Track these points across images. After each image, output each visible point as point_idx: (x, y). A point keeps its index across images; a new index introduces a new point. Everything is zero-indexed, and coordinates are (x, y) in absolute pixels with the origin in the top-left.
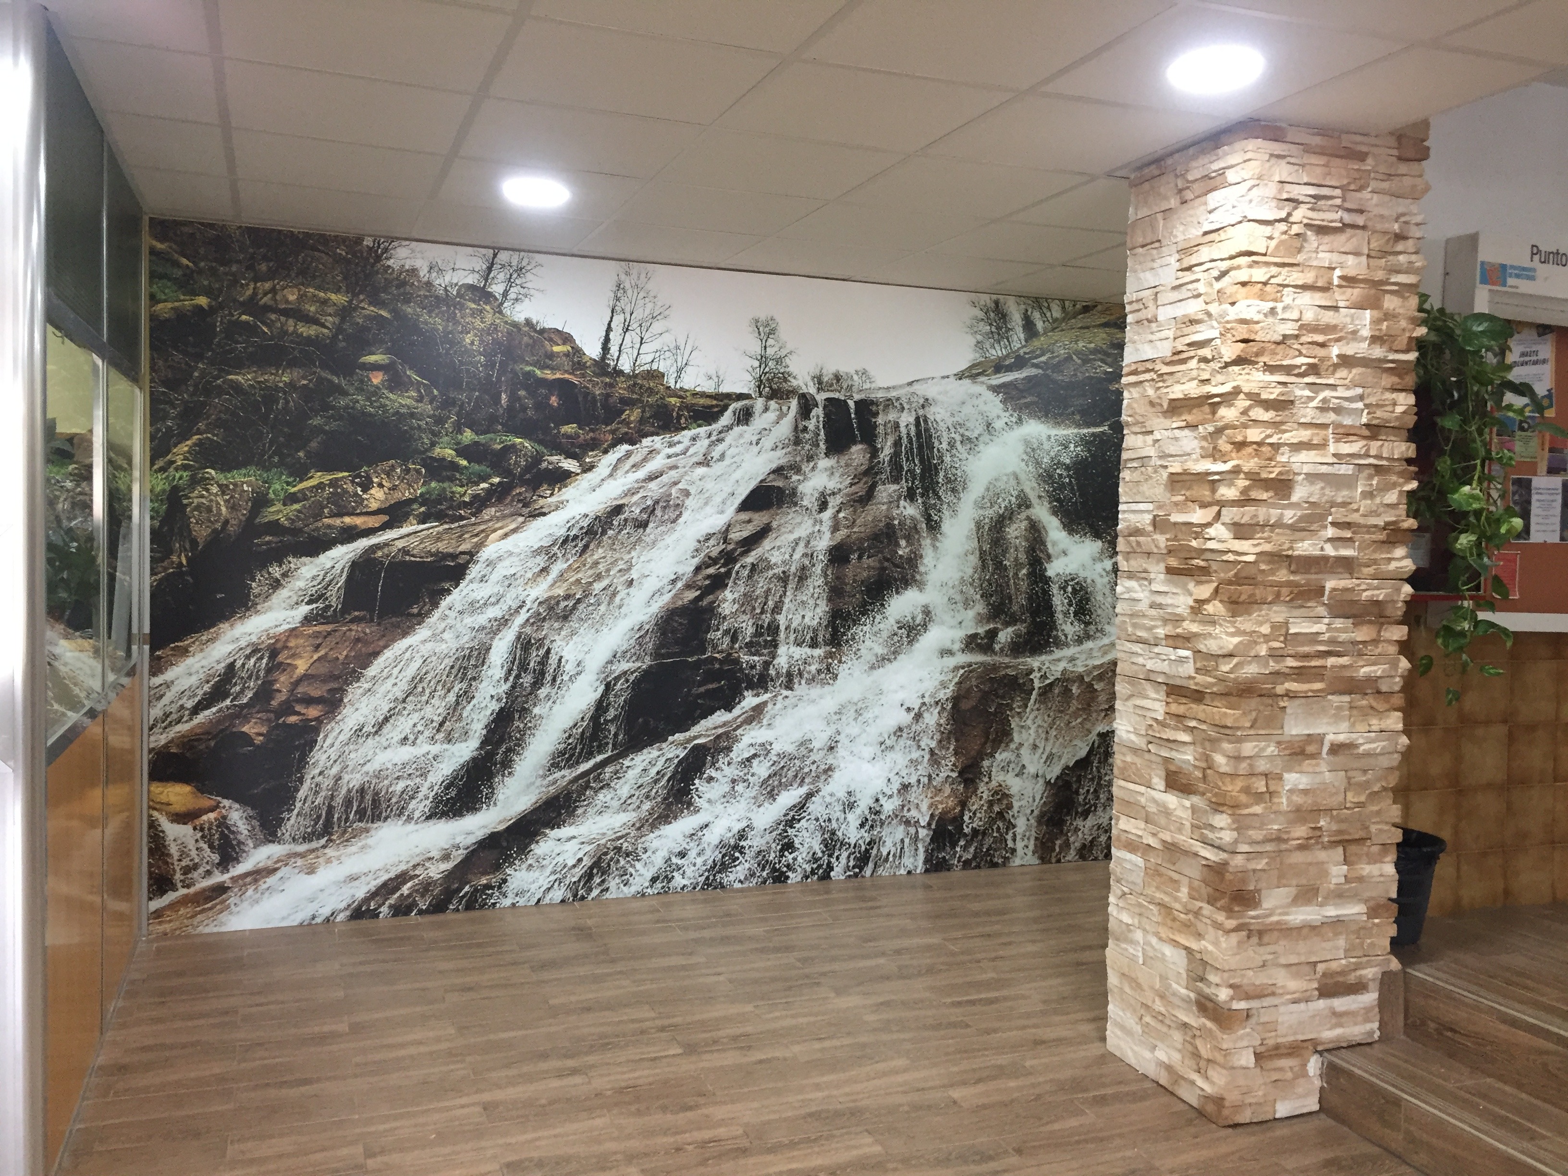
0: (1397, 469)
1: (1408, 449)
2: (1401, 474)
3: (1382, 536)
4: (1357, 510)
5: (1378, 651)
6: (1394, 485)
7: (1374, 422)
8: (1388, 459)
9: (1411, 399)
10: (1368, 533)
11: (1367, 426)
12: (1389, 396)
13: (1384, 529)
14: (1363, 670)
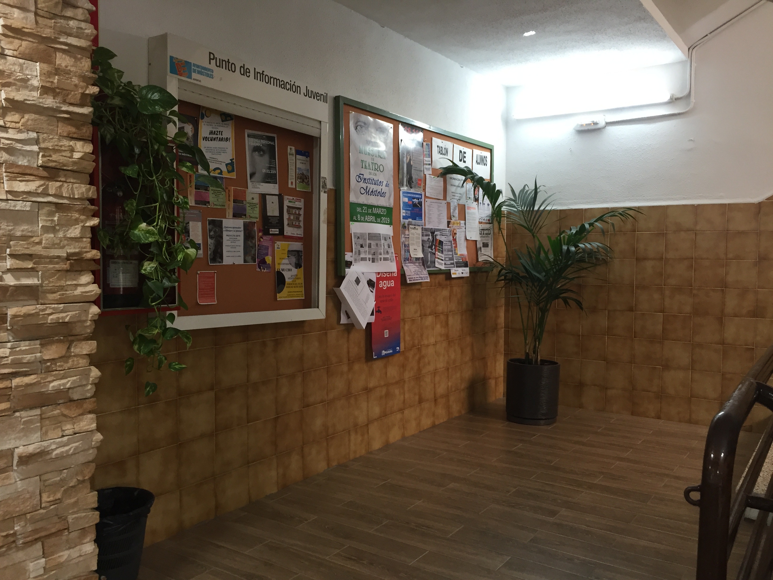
0: (78, 207)
1: (88, 190)
2: (83, 211)
3: (66, 266)
4: (40, 243)
5: (66, 366)
6: (77, 221)
7: (51, 164)
8: (69, 198)
9: (89, 148)
10: (51, 263)
11: (44, 167)
12: (66, 143)
13: (67, 259)
14: (52, 385)
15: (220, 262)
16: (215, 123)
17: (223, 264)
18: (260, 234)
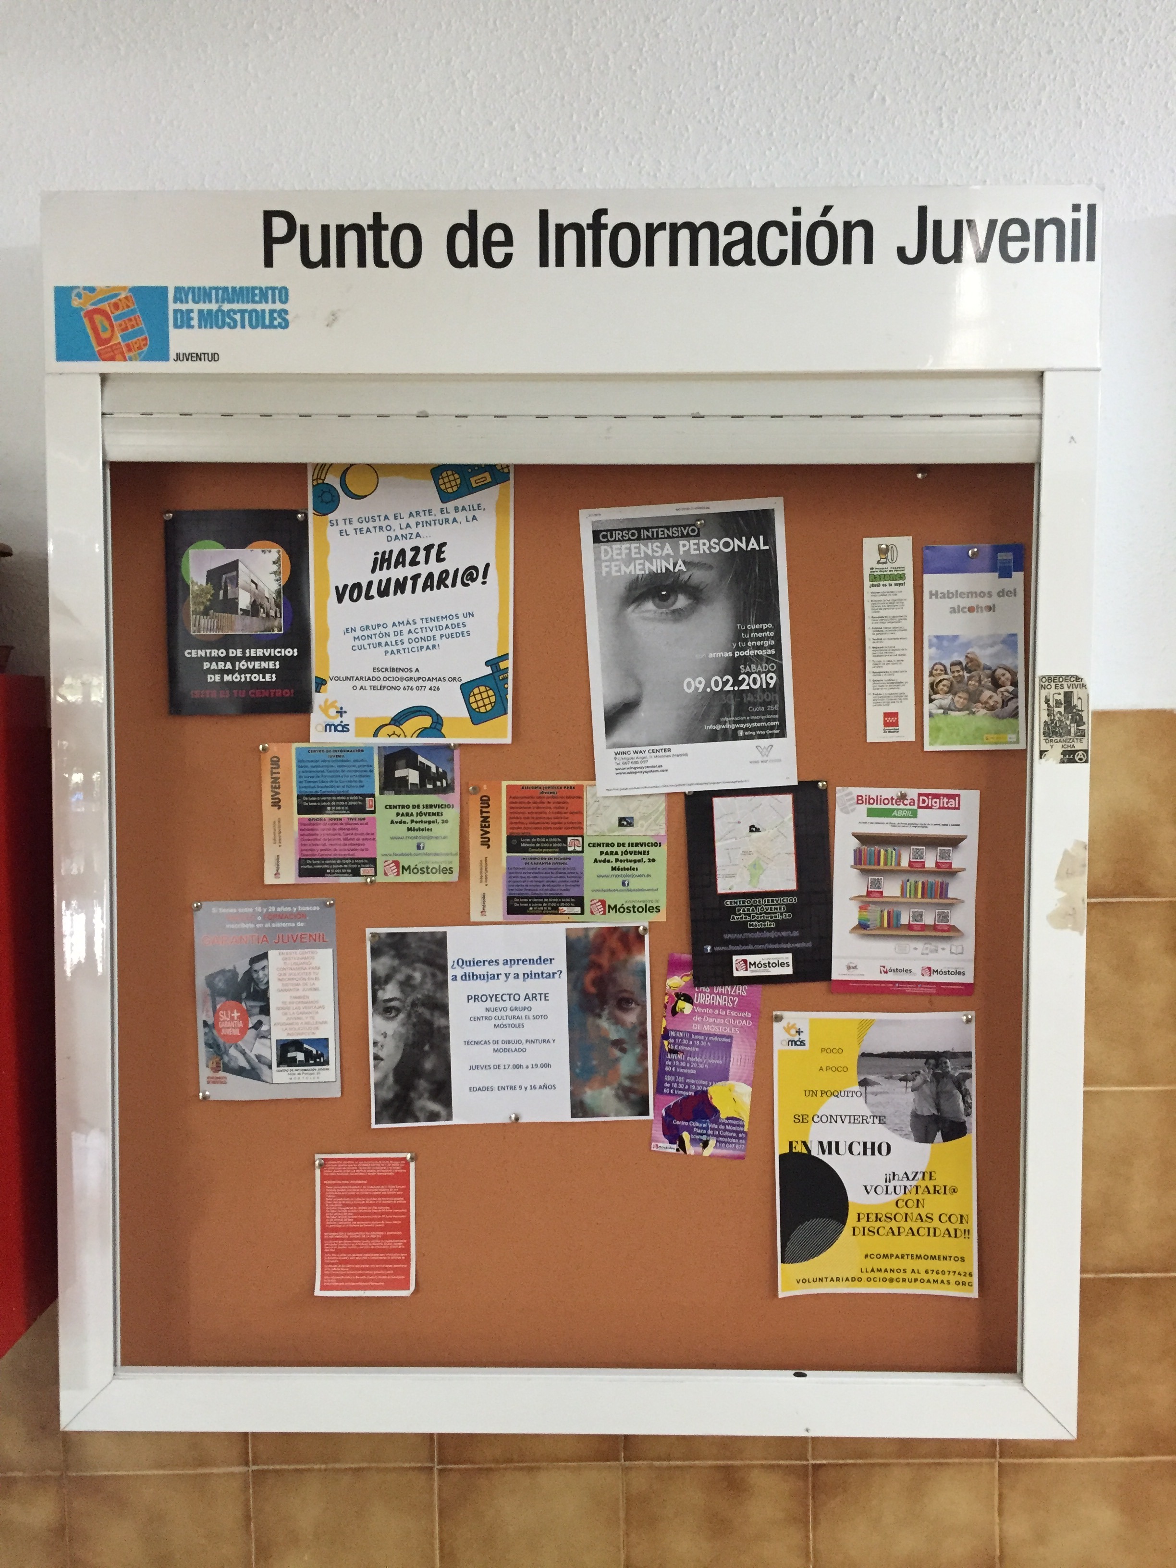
15: (434, 1116)
16: (405, 515)
17: (455, 1121)
18: (677, 982)
